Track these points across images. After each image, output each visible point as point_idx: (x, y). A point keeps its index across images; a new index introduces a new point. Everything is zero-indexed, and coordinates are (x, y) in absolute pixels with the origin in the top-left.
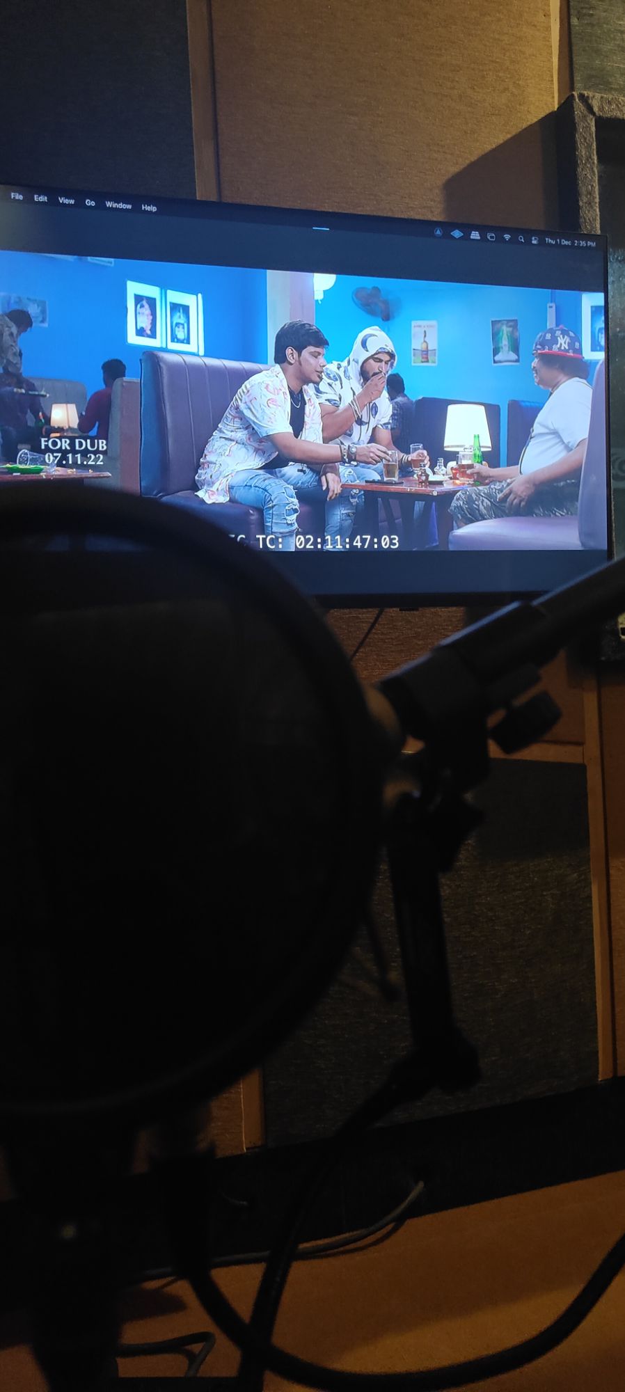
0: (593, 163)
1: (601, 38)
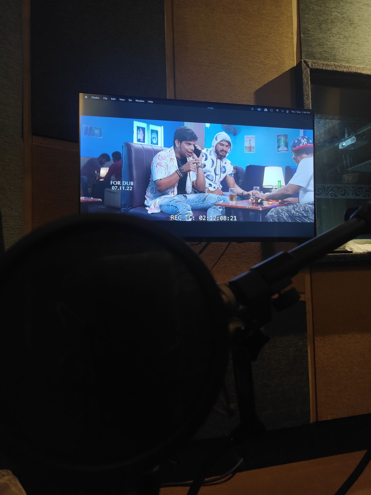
0: (309, 84)
1: (311, 41)
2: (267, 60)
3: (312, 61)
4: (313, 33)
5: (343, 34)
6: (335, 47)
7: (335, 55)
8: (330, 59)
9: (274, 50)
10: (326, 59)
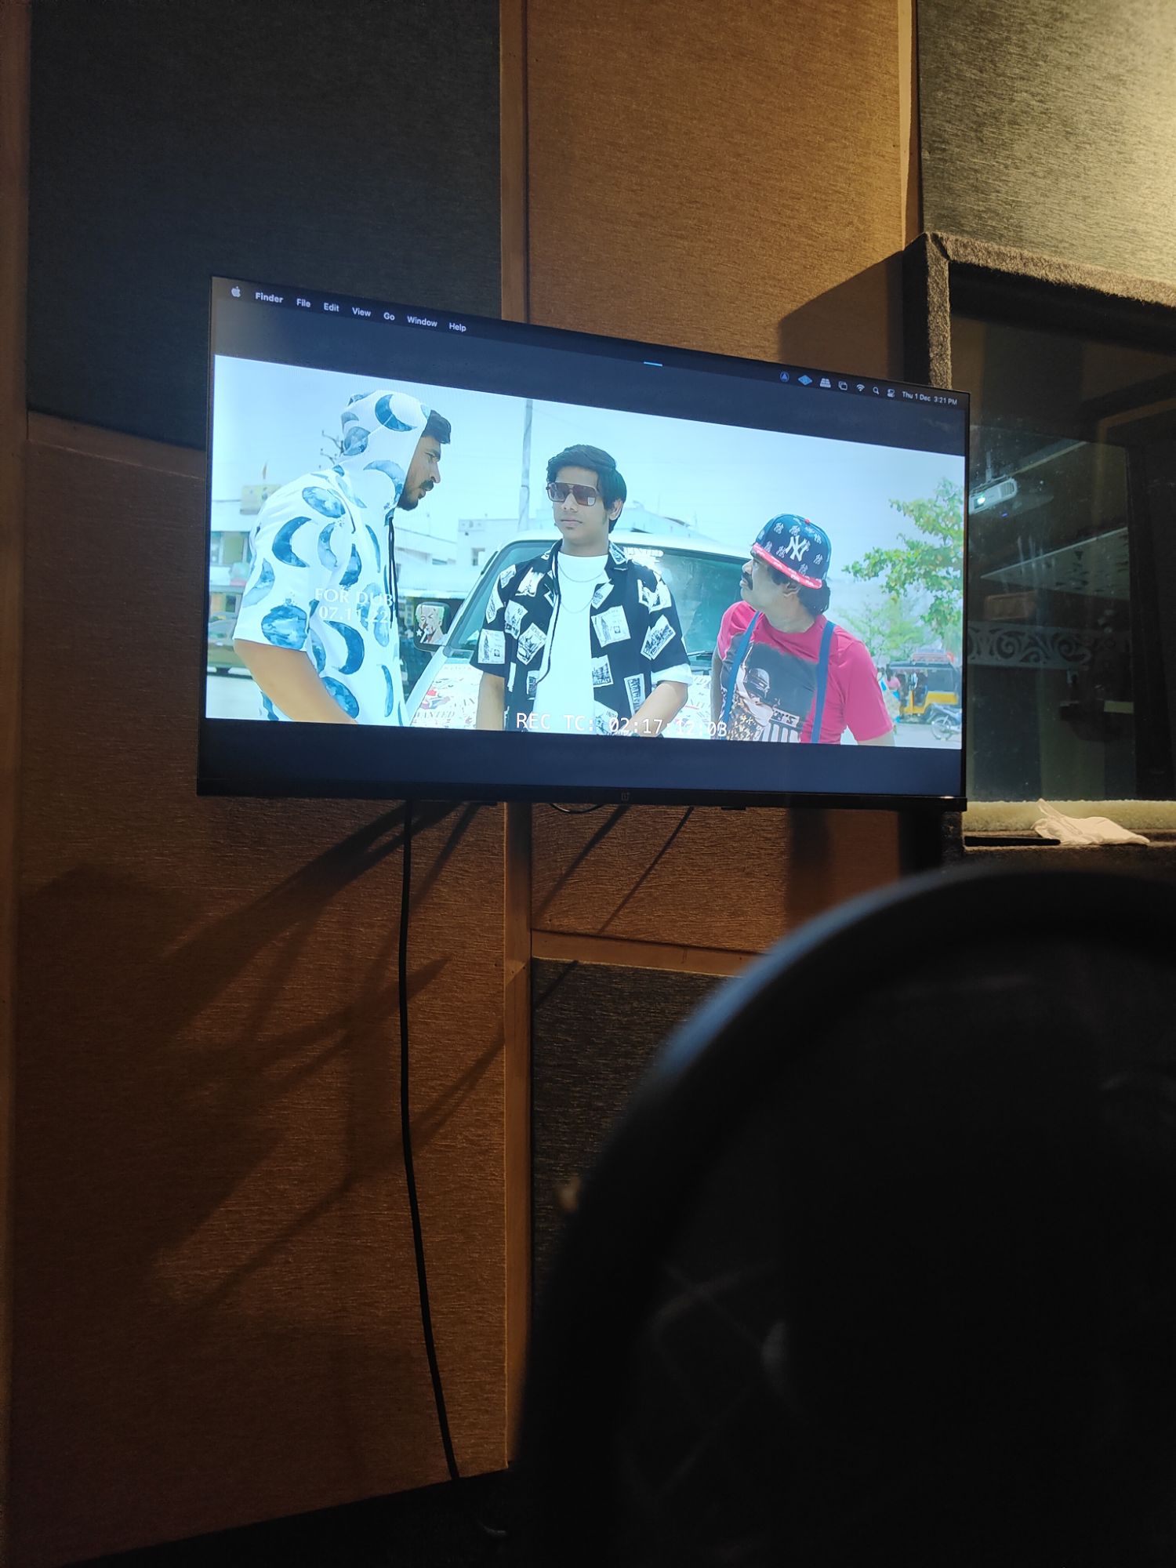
1: (953, 175)
2: (820, 224)
3: (957, 240)
4: (958, 150)
5: (1043, 161)
6: (1020, 201)
7: (1021, 227)
8: (1005, 237)
9: (840, 193)
10: (992, 235)
